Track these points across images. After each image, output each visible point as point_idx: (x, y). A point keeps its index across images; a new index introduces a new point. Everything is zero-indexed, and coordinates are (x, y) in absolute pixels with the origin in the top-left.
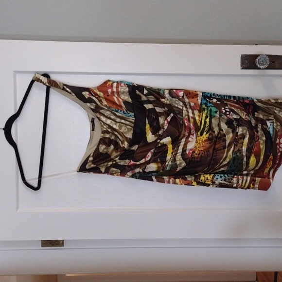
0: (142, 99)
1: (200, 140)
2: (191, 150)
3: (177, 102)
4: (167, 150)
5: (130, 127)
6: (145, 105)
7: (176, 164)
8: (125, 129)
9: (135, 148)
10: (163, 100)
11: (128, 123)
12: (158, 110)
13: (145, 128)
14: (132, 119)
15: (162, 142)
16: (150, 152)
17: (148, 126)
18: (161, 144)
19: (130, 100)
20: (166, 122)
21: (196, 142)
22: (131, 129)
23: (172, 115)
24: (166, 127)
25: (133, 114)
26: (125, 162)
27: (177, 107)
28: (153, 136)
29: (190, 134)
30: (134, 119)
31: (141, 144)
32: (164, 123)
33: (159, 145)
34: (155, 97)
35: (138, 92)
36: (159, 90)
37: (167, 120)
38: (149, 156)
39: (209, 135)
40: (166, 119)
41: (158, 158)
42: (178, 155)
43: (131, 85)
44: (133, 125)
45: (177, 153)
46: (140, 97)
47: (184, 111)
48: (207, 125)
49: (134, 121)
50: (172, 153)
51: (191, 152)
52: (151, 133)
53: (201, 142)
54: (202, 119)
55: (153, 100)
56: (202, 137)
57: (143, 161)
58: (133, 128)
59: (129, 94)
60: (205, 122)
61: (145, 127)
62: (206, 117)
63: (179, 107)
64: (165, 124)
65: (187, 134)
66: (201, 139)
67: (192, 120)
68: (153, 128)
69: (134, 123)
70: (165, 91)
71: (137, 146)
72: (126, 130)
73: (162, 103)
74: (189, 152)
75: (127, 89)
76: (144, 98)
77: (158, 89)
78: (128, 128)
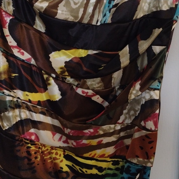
0: (141, 43)
1: (57, 154)
2: (37, 138)
3: (132, 112)
4: (36, 92)
5: (80, 15)
6: (127, 48)
7: (6, 110)
8: (75, 4)
9: (40, 26)
10: (138, 86)
11: (90, 10)
12: (117, 76)
13: (78, 48)
14: (98, 20)
15: (52, 81)
16: (30, 57)
17: (83, 53)
18: (48, 79)
19: (139, 14)
20: (90, 92)
21: (52, 148)
22: (76, 17)
23: (106, 104)
24: (79, 91)
25: (109, 21)
26: (9, 4)
27: (121, 114)
28: (63, 65)
29: (68, 137)
30: (99, 24)
31: (46, 39)
32: (88, 88)
33: (45, 76)
34: (145, 70)
35: (157, 32)
36: (160, 79)
37: (94, 95)
38: (23, 54)
39: (66, 172)
40: (97, 92)
41: (20, 73)
42: (27, 112)
43: (175, 17)
44: (85, 21)
45: (30, 110)
46: (145, 38)
47: (112, 126)
48: (84, 170)
49: (94, 23)
50: (30, 101)
51: (33, 138)
52: (68, 60)
53: (54, 156)
54: (97, 160)
55: (139, 65)
56: (62, 158)
57: (11, 42)
58: (80, 22)
59: (154, 13)
60: (90, 167)
61: (82, 48)
62: (100, 169)
63: (122, 118)
64: (86, 91)
65: (67, 131)
66: (58, 157)
67: (94, 142)
68: (78, 63)
69: (89, 25)
70: (157, 92)
71: (43, 30)
72: (74, 7)
73: (132, 85)
74: (32, 134)
75: (165, 8)
76: (143, 46)
77: (162, 77)
78: (78, 9)
